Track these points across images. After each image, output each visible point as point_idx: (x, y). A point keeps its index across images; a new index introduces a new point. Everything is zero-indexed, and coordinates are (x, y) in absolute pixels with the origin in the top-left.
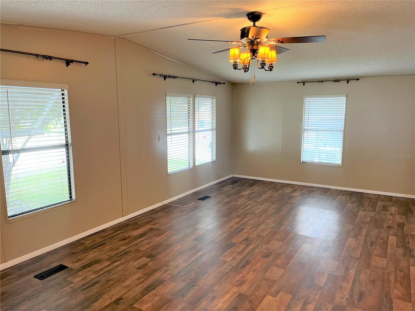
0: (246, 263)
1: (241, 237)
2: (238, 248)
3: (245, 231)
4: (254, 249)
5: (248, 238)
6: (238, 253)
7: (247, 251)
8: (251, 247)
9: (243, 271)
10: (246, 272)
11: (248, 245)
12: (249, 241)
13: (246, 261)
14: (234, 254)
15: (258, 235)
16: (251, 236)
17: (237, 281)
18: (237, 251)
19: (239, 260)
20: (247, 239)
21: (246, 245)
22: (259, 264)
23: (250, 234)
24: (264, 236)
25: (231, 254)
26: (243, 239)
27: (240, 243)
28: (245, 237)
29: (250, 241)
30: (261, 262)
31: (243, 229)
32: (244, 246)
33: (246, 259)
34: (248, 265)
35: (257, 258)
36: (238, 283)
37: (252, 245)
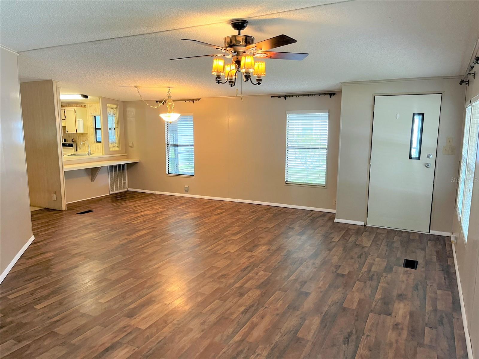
0: (245, 270)
1: (249, 298)
2: (253, 283)
3: (242, 309)
4: (235, 282)
5: (240, 296)
6: (252, 278)
7: (242, 281)
8: (237, 285)
9: (249, 264)
10: (246, 263)
11: (241, 287)
12: (239, 293)
13: (245, 271)
14: (257, 277)
15: (225, 301)
16: (235, 300)
17: (253, 258)
18: (254, 280)
19: (251, 272)
20: (242, 295)
21: (244, 286)
22: (234, 269)
23: (236, 303)
24: (217, 300)
25: (260, 277)
26: (246, 296)
27: (250, 289)
28: (244, 298)
29: (238, 291)
30: (231, 271)
31: (246, 311)
32: (246, 285)
33: (245, 272)
34: (244, 268)
35: (234, 274)
36: (252, 257)
37: (236, 288)
